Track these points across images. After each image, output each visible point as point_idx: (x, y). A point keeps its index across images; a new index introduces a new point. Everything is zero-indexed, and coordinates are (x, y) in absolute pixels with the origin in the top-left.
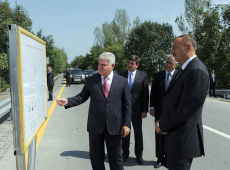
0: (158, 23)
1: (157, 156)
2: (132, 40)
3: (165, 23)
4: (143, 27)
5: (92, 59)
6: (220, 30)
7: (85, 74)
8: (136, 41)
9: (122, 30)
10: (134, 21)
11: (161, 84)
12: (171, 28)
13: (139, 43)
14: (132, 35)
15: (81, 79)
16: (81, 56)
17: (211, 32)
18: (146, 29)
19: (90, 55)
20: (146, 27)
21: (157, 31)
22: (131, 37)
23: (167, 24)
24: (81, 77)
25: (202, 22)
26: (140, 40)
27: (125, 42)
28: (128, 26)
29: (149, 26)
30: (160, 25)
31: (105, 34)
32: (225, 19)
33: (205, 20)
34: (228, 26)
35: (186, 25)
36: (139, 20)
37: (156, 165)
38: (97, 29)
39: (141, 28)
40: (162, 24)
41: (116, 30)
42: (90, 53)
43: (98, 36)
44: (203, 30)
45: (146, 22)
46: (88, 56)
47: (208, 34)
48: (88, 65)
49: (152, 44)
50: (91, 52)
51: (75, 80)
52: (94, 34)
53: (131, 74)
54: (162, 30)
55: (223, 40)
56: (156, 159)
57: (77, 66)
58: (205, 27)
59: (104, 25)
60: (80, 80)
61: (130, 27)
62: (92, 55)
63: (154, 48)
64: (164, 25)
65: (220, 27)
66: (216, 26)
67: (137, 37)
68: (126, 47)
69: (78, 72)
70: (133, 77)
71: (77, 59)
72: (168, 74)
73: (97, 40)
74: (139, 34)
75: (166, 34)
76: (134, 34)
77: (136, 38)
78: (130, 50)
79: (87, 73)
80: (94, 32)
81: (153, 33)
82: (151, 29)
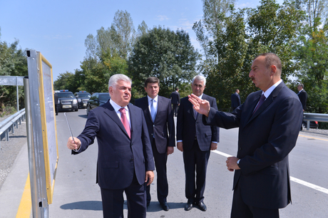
0: (171, 30)
1: (187, 196)
2: (138, 52)
3: (180, 30)
4: (152, 36)
5: (84, 78)
6: (246, 40)
7: (77, 98)
8: (143, 54)
9: (124, 39)
10: (139, 27)
11: (189, 111)
12: (188, 37)
13: (147, 56)
14: (138, 45)
15: (72, 104)
16: (68, 74)
17: (235, 43)
18: (155, 38)
19: (80, 72)
20: (156, 36)
21: (169, 40)
22: (137, 48)
23: (182, 32)
24: (72, 102)
25: (224, 30)
26: (149, 52)
27: (129, 54)
28: (131, 34)
29: (159, 33)
30: (173, 33)
31: (100, 43)
32: (251, 26)
33: (228, 28)
34: (255, 35)
35: (206, 33)
36: (146, 26)
37: (187, 206)
38: (90, 37)
39: (149, 36)
40: (175, 32)
41: (116, 38)
42: (81, 70)
43: (91, 47)
44: (225, 40)
45: (155, 29)
46: (78, 73)
47: (232, 45)
48: (79, 86)
49: (164, 57)
50: (82, 67)
51: (64, 107)
52: (86, 44)
53: (152, 100)
54: (176, 39)
55: (250, 52)
56: (186, 200)
57: (64, 87)
58: (228, 36)
59: (100, 32)
60: (71, 106)
61: (133, 36)
62: (84, 72)
63: (167, 62)
64: (178, 33)
65: (246, 37)
66: (241, 35)
67: (145, 49)
68: (130, 61)
69: (67, 96)
70: (155, 105)
71: (63, 78)
73: (90, 52)
74: (147, 45)
75: (181, 45)
76: (141, 45)
77: (142, 49)
78: (135, 64)
79: (79, 97)
80: (86, 40)
81: (166, 44)
82: (162, 38)
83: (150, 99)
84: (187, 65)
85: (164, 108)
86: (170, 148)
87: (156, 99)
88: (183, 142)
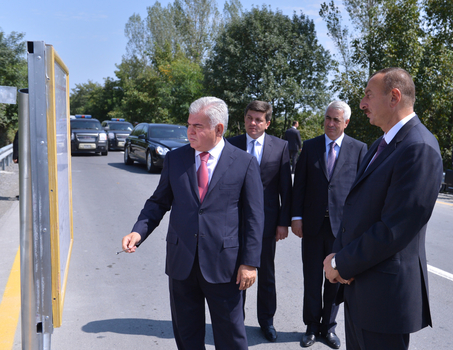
0: (284, 14)
1: (306, 321)
2: (222, 51)
3: (299, 15)
4: (249, 23)
5: (120, 94)
6: (420, 39)
7: (106, 131)
8: (232, 56)
9: (198, 25)
10: (226, 6)
11: (317, 165)
12: (312, 25)
13: (239, 60)
14: (223, 39)
15: (96, 143)
16: (92, 86)
17: (400, 43)
18: (255, 28)
19: (114, 84)
20: (257, 24)
21: (281, 33)
22: (221, 45)
23: (303, 17)
24: (97, 138)
25: (382, 18)
26: (242, 52)
27: (206, 55)
28: (210, 19)
29: (263, 20)
30: (287, 20)
31: (153, 33)
32: (430, 14)
33: (389, 16)
34: (436, 32)
36: (240, 6)
37: (304, 339)
38: (135, 19)
39: (244, 24)
40: (291, 18)
41: (184, 26)
42: (116, 79)
43: (136, 37)
44: (383, 39)
45: (255, 11)
46: (110, 85)
47: (395, 47)
48: (111, 108)
49: (270, 64)
50: (118, 75)
51: (82, 146)
52: (127, 31)
53: (253, 142)
54: (293, 31)
55: (425, 62)
56: (303, 328)
57: (82, 109)
58: (389, 31)
59: (152, 11)
60: (94, 146)
61: (216, 20)
62: (121, 83)
63: (274, 73)
64: (295, 18)
65: (421, 33)
66: (411, 31)
67: (235, 46)
68: (206, 68)
69: (88, 127)
70: (258, 150)
71: (81, 92)
72: (331, 144)
73: (134, 46)
74: (239, 39)
75: (301, 42)
76: (228, 39)
77: (232, 47)
78: (217, 74)
79: (112, 129)
80: (127, 26)
81: (274, 39)
82: (267, 28)
83: (249, 139)
84: (310, 79)
85: (273, 158)
86: (281, 229)
87: (261, 139)
88: (303, 220)
